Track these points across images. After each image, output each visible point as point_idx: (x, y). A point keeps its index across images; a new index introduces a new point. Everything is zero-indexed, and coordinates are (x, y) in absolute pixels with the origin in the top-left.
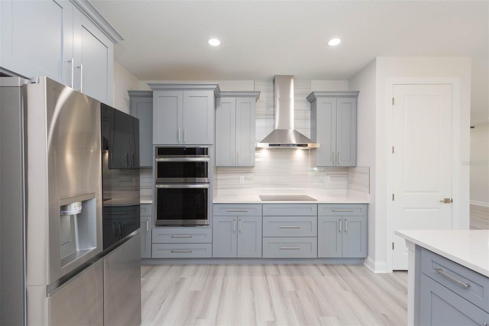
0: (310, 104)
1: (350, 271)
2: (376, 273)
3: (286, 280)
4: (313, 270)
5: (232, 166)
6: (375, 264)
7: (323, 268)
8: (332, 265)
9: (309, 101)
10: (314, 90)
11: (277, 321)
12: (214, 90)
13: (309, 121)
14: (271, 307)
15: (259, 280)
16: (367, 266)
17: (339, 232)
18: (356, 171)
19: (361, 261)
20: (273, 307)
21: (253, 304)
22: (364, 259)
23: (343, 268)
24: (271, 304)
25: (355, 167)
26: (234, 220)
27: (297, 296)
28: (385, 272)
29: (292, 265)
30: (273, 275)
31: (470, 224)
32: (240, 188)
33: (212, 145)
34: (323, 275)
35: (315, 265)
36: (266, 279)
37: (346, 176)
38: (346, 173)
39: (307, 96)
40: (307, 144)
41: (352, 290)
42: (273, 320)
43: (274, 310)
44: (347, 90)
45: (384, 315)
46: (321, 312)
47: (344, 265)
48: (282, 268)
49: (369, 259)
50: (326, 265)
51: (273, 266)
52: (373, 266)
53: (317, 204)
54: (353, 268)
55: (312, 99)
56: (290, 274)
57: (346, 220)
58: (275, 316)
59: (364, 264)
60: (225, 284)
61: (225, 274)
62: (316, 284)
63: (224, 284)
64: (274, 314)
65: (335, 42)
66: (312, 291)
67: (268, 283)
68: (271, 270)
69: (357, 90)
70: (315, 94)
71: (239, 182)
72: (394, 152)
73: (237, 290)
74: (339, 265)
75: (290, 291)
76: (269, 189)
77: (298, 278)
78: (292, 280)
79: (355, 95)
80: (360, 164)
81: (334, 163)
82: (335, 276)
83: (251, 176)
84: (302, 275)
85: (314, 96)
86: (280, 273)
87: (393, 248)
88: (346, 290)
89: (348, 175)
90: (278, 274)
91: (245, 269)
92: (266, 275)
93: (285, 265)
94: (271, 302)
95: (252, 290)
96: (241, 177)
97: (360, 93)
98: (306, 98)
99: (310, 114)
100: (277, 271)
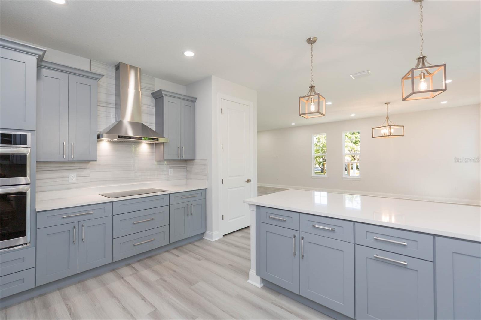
0: (154, 100)
1: (196, 246)
2: (214, 241)
3: (146, 273)
4: (167, 255)
5: (63, 160)
6: (213, 234)
7: (175, 251)
8: (181, 246)
9: (153, 97)
10: (162, 89)
11: (157, 308)
12: (37, 57)
13: (154, 116)
14: (145, 302)
15: (116, 285)
16: (206, 238)
17: (187, 216)
18: (195, 163)
19: (201, 236)
20: (147, 300)
21: (124, 308)
22: (203, 234)
23: (190, 245)
24: (143, 299)
25: (193, 160)
26: (74, 227)
27: (165, 281)
28: (218, 238)
29: (145, 259)
30: (131, 275)
31: (258, 193)
32: (70, 188)
33: (34, 132)
34: (178, 256)
35: (167, 251)
36: (125, 281)
37: (185, 168)
38: (185, 165)
39: (153, 92)
40: (158, 138)
41: (204, 259)
42: (154, 309)
43: (149, 302)
44: (185, 94)
45: (230, 265)
46: (191, 283)
47: (190, 243)
48: (136, 266)
49: (208, 232)
50: (176, 248)
51: (126, 267)
52: (211, 237)
53: (169, 194)
54: (197, 243)
55: (158, 97)
56: (148, 267)
57: (192, 204)
58: (152, 306)
59: (203, 238)
60: (72, 308)
61: (65, 299)
62: (176, 265)
63: (70, 309)
64: (151, 304)
65: (189, 54)
66: (175, 271)
67: (129, 284)
68: (125, 271)
69: (196, 97)
70: (163, 92)
71: (69, 180)
72: (223, 148)
73: (95, 306)
74: (186, 245)
75: (157, 280)
76: (113, 186)
77: (157, 267)
78: (153, 271)
79: (193, 100)
80: (198, 157)
81: (179, 157)
82: (188, 253)
83: (85, 172)
84: (160, 263)
85: (162, 94)
86: (136, 270)
87: (223, 219)
88: (200, 260)
89: (186, 167)
90: (135, 272)
91: (91, 283)
92: (123, 278)
93: (138, 261)
94: (142, 297)
95: (115, 298)
96: (71, 174)
97: (197, 100)
98: (150, 93)
99: (155, 110)
100: (133, 269)
